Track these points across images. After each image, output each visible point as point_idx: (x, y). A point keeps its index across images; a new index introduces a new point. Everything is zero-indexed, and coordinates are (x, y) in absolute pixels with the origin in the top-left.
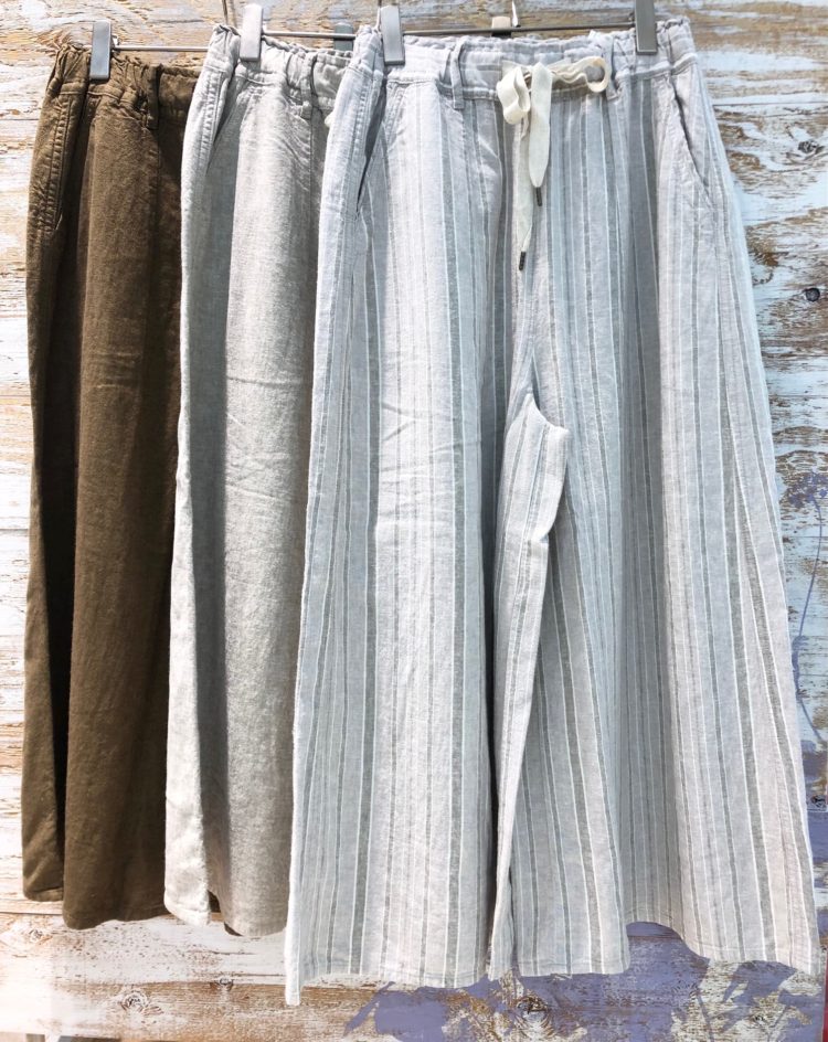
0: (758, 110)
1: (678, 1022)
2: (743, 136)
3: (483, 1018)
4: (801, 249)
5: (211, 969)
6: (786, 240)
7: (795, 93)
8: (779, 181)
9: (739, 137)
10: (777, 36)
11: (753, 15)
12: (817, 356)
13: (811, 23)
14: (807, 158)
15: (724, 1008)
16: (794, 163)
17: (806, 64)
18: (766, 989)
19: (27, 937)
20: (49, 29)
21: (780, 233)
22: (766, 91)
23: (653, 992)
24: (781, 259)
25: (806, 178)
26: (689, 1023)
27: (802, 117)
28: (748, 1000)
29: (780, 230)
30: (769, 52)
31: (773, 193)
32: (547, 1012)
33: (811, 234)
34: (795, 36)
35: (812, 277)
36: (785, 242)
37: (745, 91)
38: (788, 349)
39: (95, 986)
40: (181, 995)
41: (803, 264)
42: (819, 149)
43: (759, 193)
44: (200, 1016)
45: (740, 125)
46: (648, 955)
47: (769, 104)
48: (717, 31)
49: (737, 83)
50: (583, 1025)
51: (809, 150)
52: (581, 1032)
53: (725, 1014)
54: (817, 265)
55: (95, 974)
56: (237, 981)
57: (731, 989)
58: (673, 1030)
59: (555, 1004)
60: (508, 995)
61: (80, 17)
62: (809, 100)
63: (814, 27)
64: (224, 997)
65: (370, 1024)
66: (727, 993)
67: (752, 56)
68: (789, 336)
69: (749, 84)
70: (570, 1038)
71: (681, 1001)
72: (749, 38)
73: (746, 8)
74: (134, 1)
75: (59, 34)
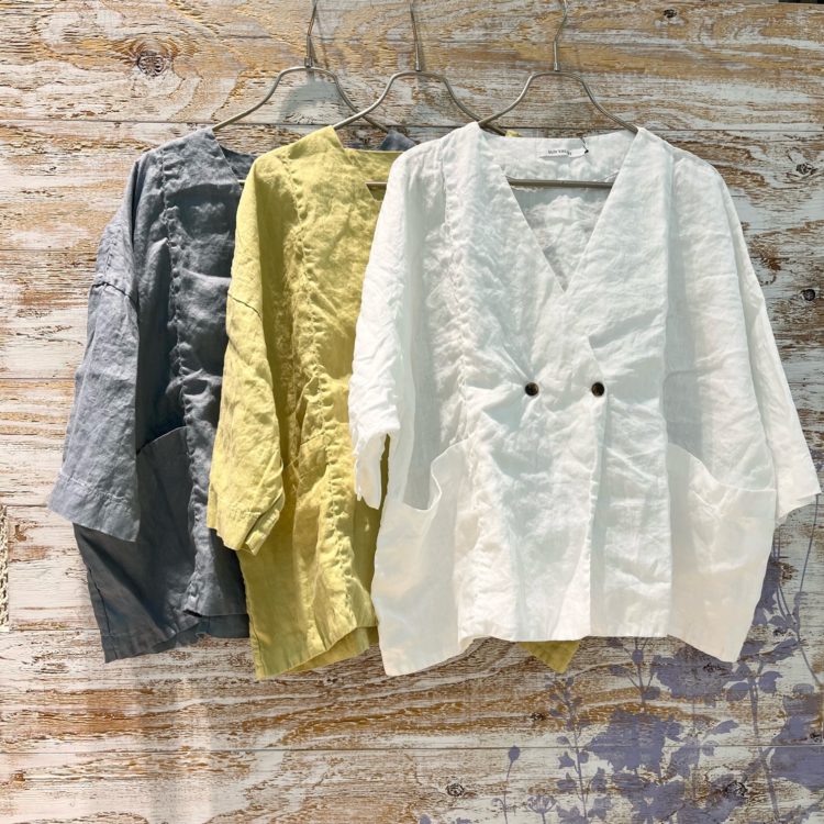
0: (763, 136)
2: (750, 157)
4: (799, 255)
6: (787, 248)
7: (793, 122)
8: (781, 197)
9: (748, 158)
10: (778, 73)
11: (758, 54)
12: (813, 348)
13: (806, 64)
14: (804, 178)
16: (794, 182)
17: (802, 98)
20: (123, 37)
21: (782, 241)
22: (769, 119)
24: (782, 264)
25: (803, 196)
27: (800, 143)
29: (782, 239)
30: (772, 87)
31: (776, 207)
33: (807, 243)
34: (793, 74)
35: (809, 280)
36: (786, 249)
37: (752, 119)
38: (788, 342)
41: (801, 268)
42: (814, 171)
43: (764, 207)
45: (748, 148)
47: (771, 130)
48: (728, 67)
49: (745, 112)
51: (805, 171)
54: (813, 270)
61: (154, 28)
62: (805, 128)
63: (809, 67)
67: (757, 90)
68: (790, 330)
69: (755, 114)
72: (755, 74)
73: (752, 48)
74: (206, 17)
75: (134, 43)
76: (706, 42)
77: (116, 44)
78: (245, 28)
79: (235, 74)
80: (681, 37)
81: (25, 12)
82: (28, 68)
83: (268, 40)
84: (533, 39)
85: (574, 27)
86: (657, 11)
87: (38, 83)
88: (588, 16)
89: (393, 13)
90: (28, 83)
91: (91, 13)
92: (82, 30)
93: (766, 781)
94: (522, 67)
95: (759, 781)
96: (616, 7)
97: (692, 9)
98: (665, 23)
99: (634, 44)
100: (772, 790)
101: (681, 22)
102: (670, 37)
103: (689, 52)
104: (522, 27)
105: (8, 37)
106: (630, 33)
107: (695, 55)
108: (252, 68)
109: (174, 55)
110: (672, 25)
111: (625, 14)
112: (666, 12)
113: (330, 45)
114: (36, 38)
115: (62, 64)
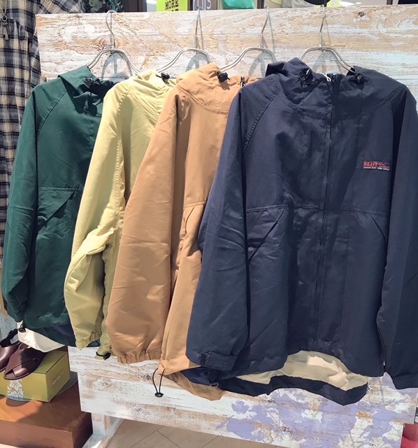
1: (341, 442)
3: (267, 431)
5: (168, 403)
11: (411, 36)
15: (360, 440)
18: (377, 436)
19: (103, 384)
20: (96, 38)
22: (413, 73)
23: (332, 431)
26: (346, 443)
28: (370, 438)
32: (291, 432)
39: (127, 403)
40: (157, 409)
44: (164, 417)
46: (331, 418)
48: (392, 43)
49: (400, 69)
50: (305, 438)
52: (303, 440)
53: (360, 442)
55: (127, 399)
56: (177, 408)
57: (363, 433)
58: (339, 444)
59: (294, 430)
60: (277, 425)
64: (172, 412)
65: (226, 428)
66: (361, 435)
67: (408, 56)
69: (405, 70)
70: (300, 442)
71: (343, 435)
72: (407, 47)
73: (408, 32)
74: (131, 26)
75: (100, 41)
76: (381, 30)
77: (94, 41)
78: (148, 31)
79: (144, 54)
80: (367, 27)
81: (55, 26)
82: (58, 53)
83: (159, 37)
84: (287, 31)
85: (308, 24)
86: (354, 13)
87: (63, 61)
88: (316, 18)
89: (217, 20)
90: (59, 61)
91: (82, 26)
92: (79, 35)
93: (379, 386)
94: (280, 47)
95: (376, 386)
96: (331, 12)
97: (375, 11)
98: (358, 20)
99: (341, 32)
100: (381, 390)
101: (368, 19)
102: (361, 28)
103: (371, 36)
104: (281, 25)
105: (49, 39)
106: (339, 26)
107: (374, 37)
108: (152, 50)
109: (118, 45)
110: (362, 21)
111: (336, 16)
112: (360, 13)
113: (187, 38)
114: (60, 39)
115: (72, 51)
